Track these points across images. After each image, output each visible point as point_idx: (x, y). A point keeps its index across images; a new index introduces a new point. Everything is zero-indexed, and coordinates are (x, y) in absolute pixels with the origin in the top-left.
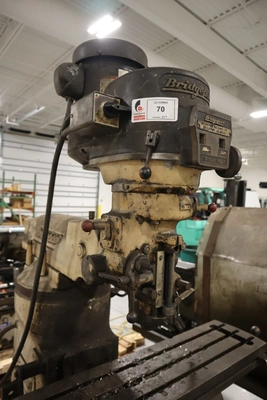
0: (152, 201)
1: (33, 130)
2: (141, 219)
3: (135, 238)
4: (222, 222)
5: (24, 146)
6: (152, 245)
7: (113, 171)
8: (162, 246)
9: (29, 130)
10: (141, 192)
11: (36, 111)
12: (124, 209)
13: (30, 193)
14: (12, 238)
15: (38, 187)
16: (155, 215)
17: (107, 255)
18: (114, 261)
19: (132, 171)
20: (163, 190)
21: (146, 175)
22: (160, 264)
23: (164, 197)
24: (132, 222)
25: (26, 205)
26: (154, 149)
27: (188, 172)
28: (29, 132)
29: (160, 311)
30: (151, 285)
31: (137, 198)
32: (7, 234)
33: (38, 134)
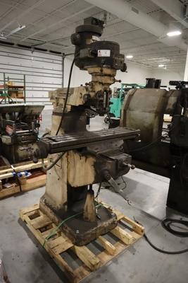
0: (103, 78)
1: (15, 43)
2: (100, 83)
3: (99, 88)
4: (133, 95)
5: (10, 55)
6: (103, 90)
7: (92, 70)
8: (105, 91)
9: (13, 42)
10: (100, 75)
11: (19, 29)
12: (96, 80)
13: (22, 87)
14: (26, 108)
15: (27, 85)
16: (104, 82)
17: (91, 93)
18: (92, 94)
19: (98, 70)
20: (106, 75)
21: (102, 71)
22: (105, 96)
23: (106, 77)
24: (98, 84)
25: (19, 95)
26: (104, 64)
27: (113, 70)
28: (13, 44)
29: (105, 109)
30: (102, 101)
31: (99, 77)
32: (24, 106)
33: (19, 45)
